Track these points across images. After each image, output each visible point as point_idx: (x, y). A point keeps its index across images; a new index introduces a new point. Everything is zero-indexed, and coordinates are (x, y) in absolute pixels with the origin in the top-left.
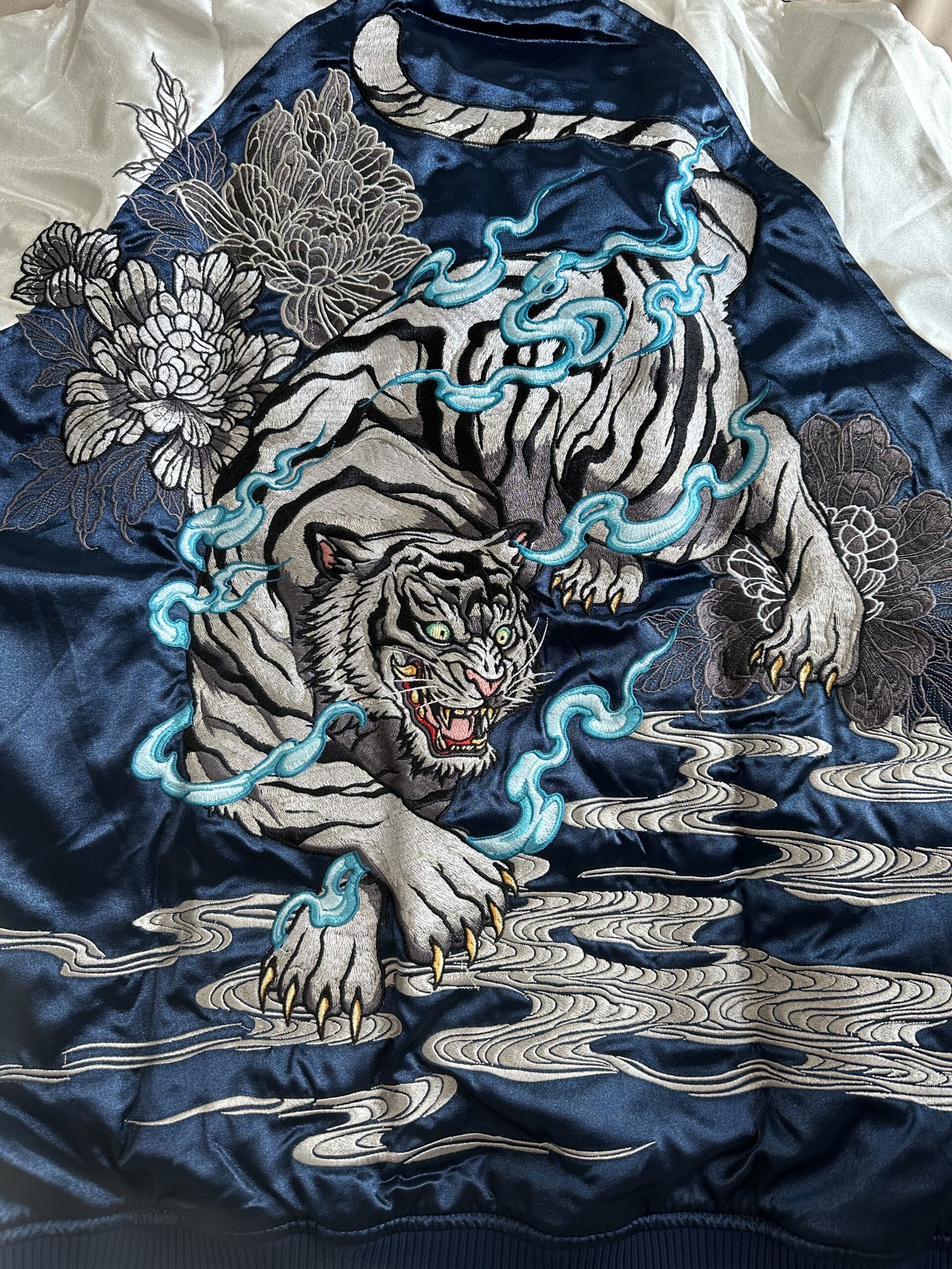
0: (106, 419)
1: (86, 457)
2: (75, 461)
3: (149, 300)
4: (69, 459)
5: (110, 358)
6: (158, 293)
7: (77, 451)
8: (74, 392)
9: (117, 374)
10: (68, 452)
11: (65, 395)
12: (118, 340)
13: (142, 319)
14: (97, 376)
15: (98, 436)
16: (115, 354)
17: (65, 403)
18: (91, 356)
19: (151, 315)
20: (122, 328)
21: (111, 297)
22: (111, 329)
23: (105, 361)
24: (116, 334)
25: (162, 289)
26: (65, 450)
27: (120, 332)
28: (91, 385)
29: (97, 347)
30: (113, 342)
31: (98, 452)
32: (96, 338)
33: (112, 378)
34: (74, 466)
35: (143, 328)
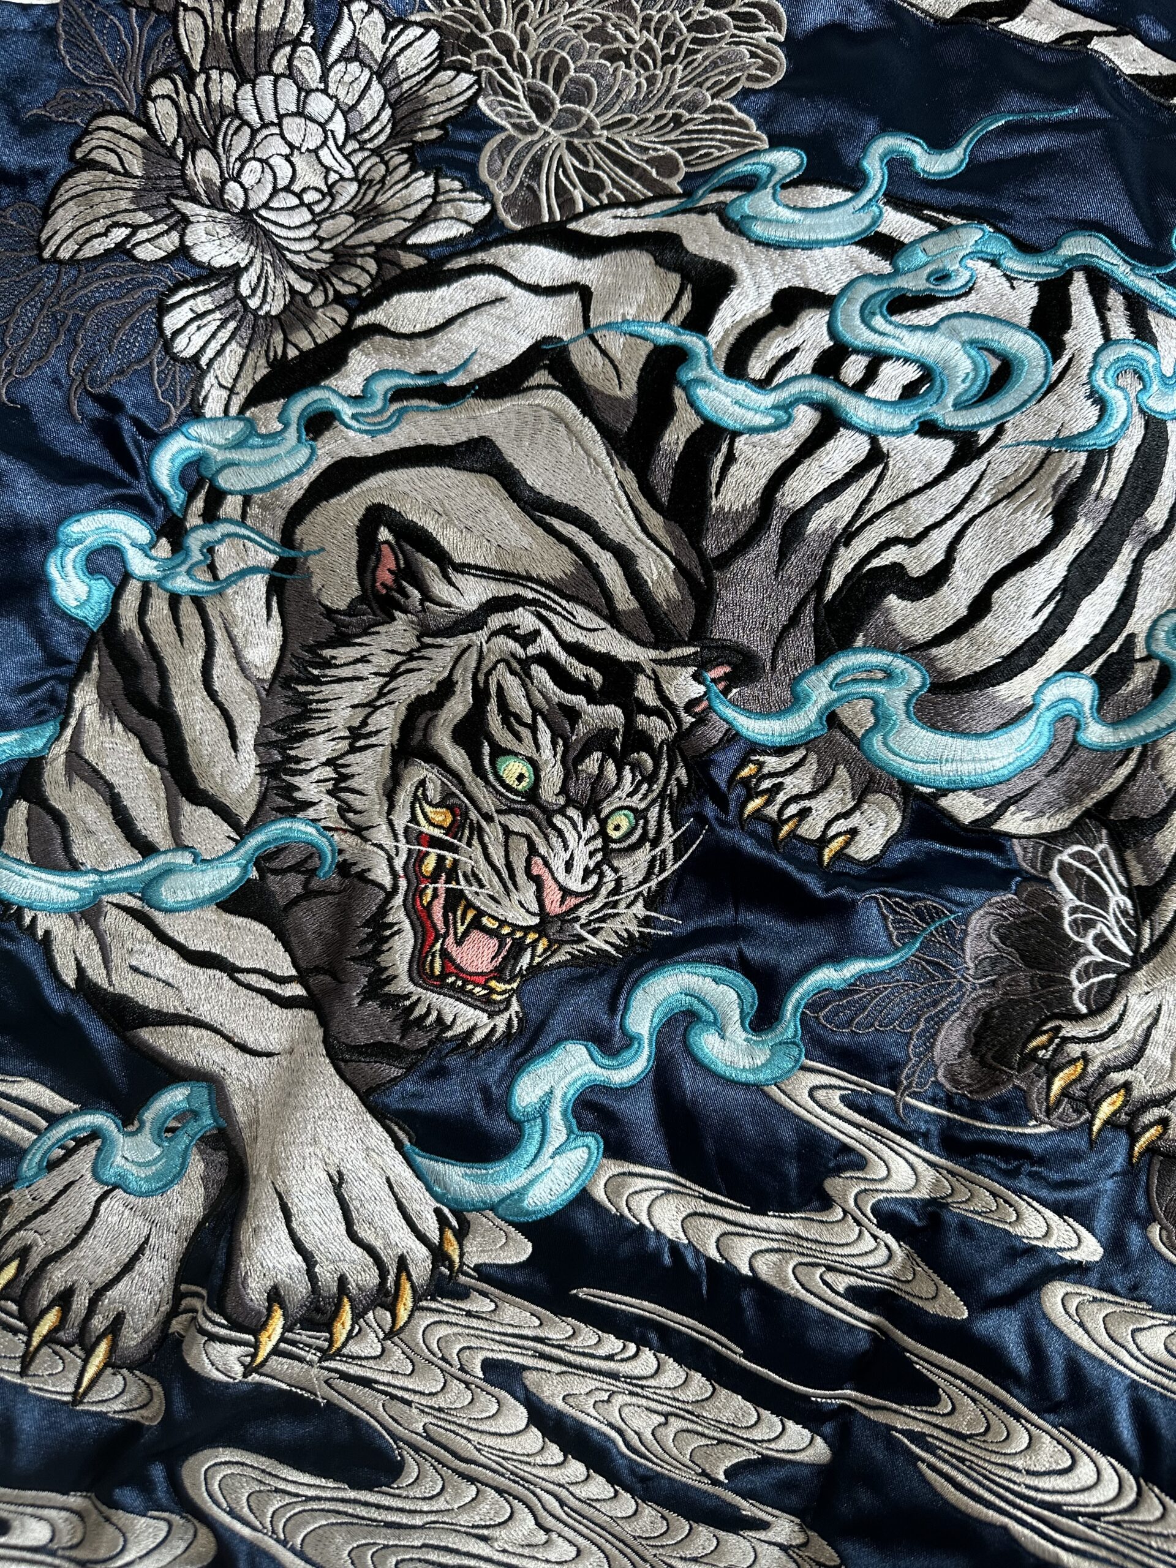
0: (124, 205)
1: (65, 254)
2: (47, 254)
3: (278, 48)
4: (41, 248)
5: (173, 112)
6: (296, 43)
7: (57, 239)
8: (94, 143)
9: (175, 142)
10: (44, 236)
11: (77, 143)
12: (200, 90)
13: (251, 72)
14: (140, 132)
15: (99, 227)
16: (185, 109)
17: (72, 157)
18: (147, 97)
19: (270, 72)
20: (215, 74)
21: (218, 19)
22: (196, 67)
23: (164, 116)
24: (200, 80)
25: (306, 38)
26: (41, 231)
27: (208, 79)
28: (123, 142)
29: (162, 87)
30: (190, 88)
31: (87, 252)
32: (166, 73)
33: (163, 145)
34: (43, 261)
35: (248, 87)
